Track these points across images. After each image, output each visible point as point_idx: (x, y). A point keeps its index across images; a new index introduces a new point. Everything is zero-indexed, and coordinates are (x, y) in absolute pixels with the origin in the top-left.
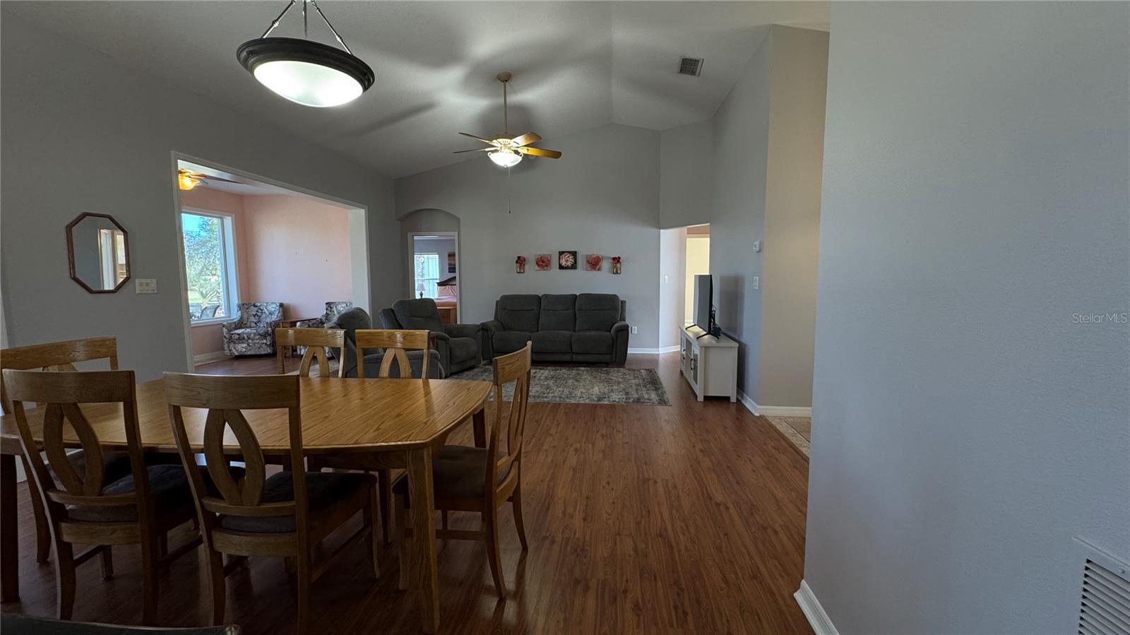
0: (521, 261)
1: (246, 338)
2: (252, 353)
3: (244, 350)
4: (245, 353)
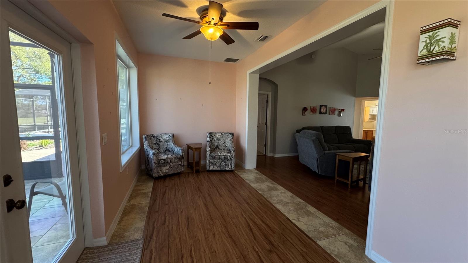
0: (305, 109)
1: (169, 161)
2: (172, 172)
3: (167, 171)
4: (168, 174)
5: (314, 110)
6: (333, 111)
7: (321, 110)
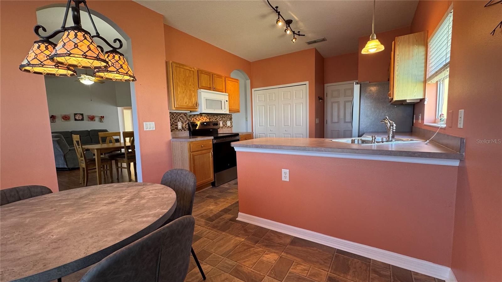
5: (66, 117)
6: (92, 118)
7: (76, 117)
